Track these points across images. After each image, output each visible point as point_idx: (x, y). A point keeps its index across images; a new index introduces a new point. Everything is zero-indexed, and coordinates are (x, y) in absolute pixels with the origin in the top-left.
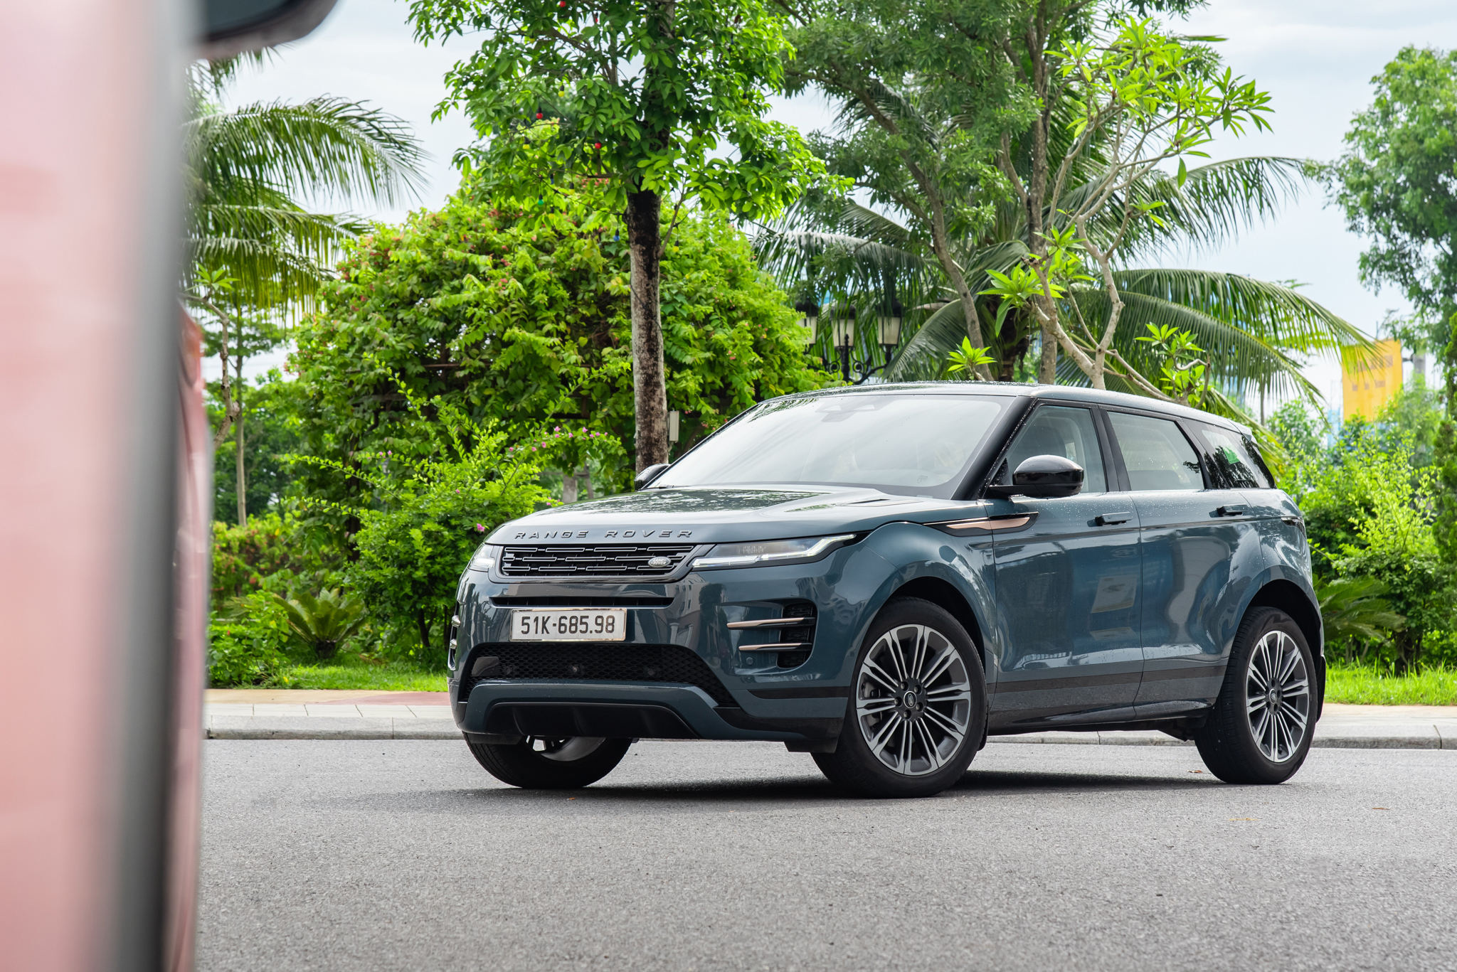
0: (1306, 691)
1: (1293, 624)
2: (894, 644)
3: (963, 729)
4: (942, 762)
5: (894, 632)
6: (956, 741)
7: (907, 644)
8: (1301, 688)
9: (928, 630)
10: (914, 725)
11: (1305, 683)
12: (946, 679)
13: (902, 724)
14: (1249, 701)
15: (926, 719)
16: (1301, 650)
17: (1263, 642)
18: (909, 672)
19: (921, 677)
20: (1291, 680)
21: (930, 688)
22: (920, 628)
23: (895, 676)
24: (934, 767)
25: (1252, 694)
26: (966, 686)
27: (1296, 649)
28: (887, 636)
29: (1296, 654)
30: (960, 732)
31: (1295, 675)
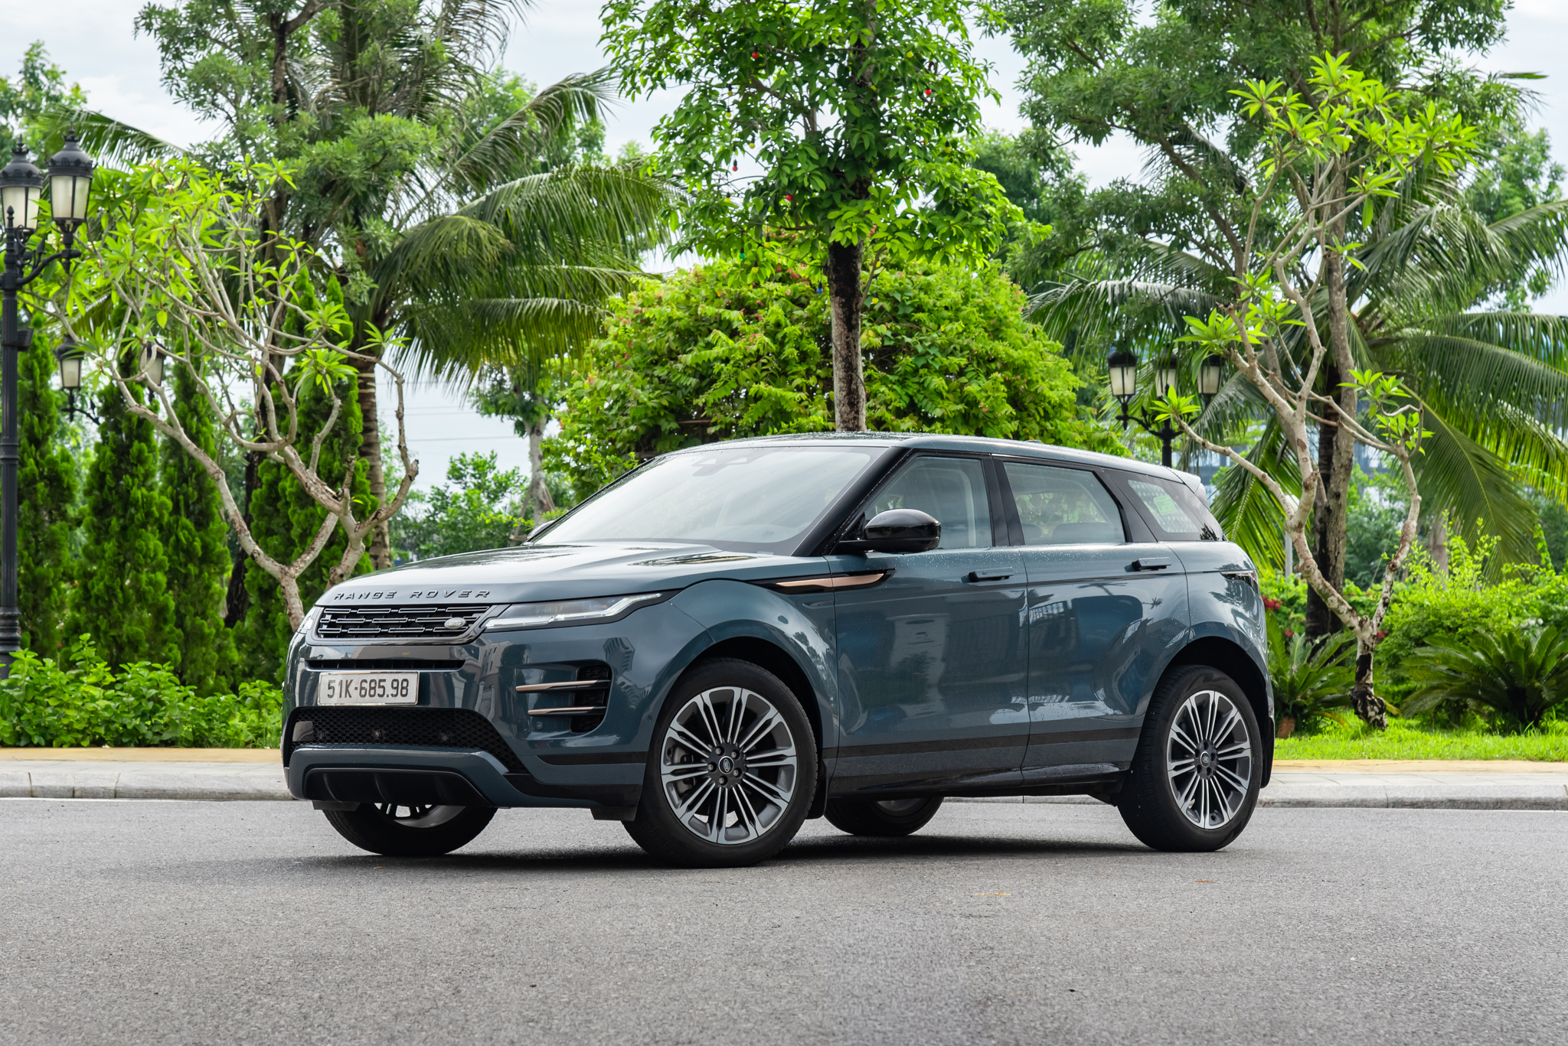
0: (1247, 753)
1: (1231, 684)
2: (706, 707)
3: (788, 796)
4: (762, 831)
5: (706, 695)
6: (779, 808)
7: (722, 707)
8: (1241, 750)
9: (746, 693)
10: (731, 792)
11: (1246, 745)
12: (769, 743)
13: (715, 791)
14: (1171, 765)
15: (744, 785)
16: (1241, 710)
17: (1191, 703)
18: (725, 736)
19: (739, 740)
20: (1230, 741)
21: (749, 753)
22: (737, 690)
23: (709, 741)
24: (753, 836)
25: (1174, 758)
26: (791, 751)
27: (1235, 710)
28: (697, 699)
29: (1235, 715)
30: (784, 798)
31: (1235, 735)
